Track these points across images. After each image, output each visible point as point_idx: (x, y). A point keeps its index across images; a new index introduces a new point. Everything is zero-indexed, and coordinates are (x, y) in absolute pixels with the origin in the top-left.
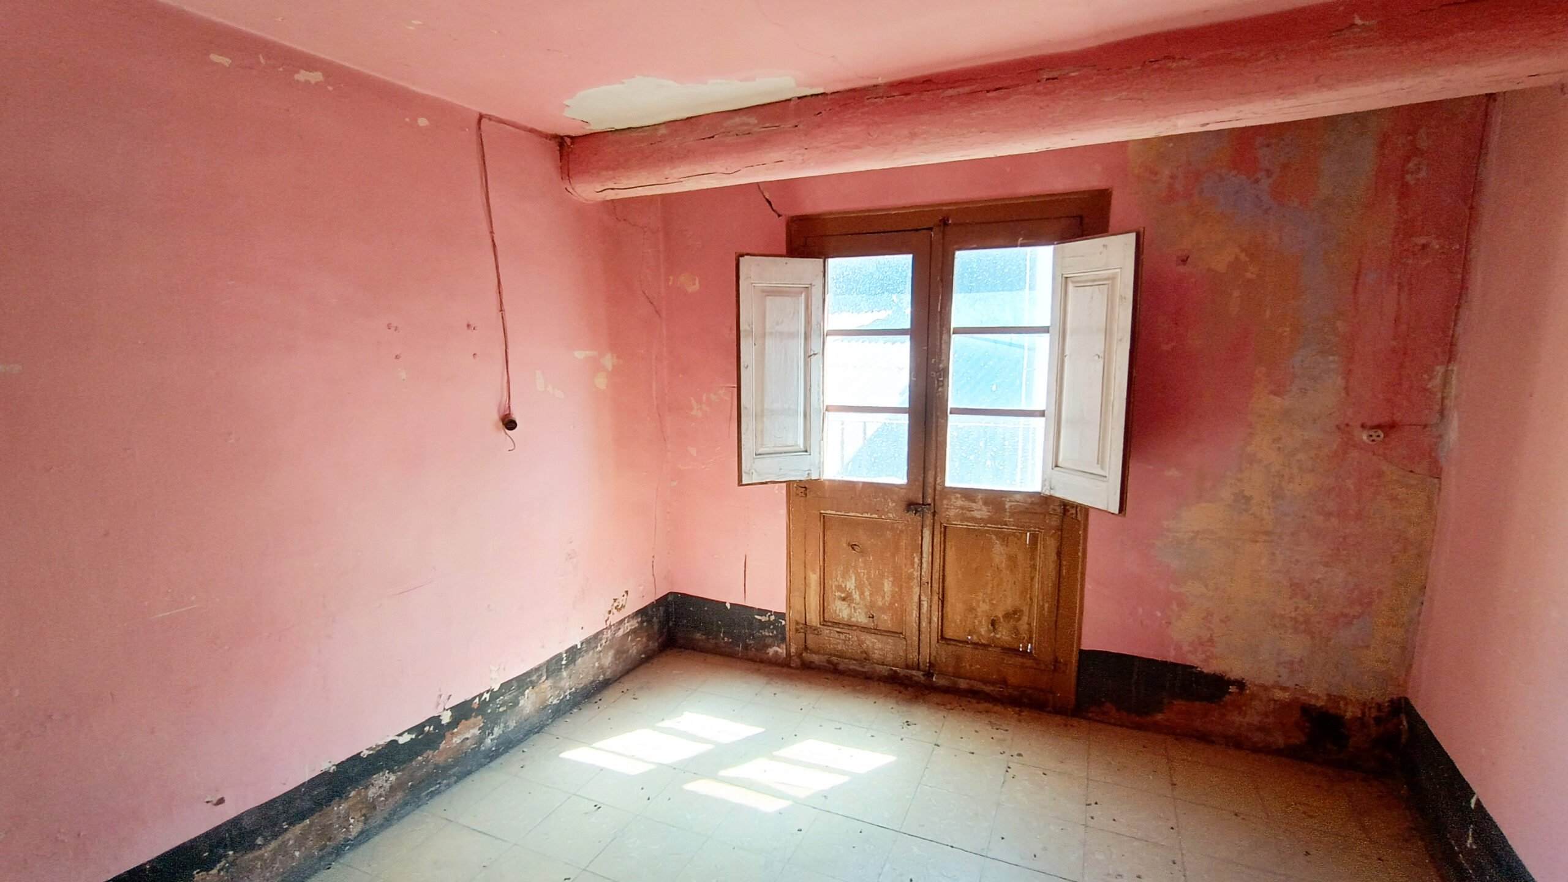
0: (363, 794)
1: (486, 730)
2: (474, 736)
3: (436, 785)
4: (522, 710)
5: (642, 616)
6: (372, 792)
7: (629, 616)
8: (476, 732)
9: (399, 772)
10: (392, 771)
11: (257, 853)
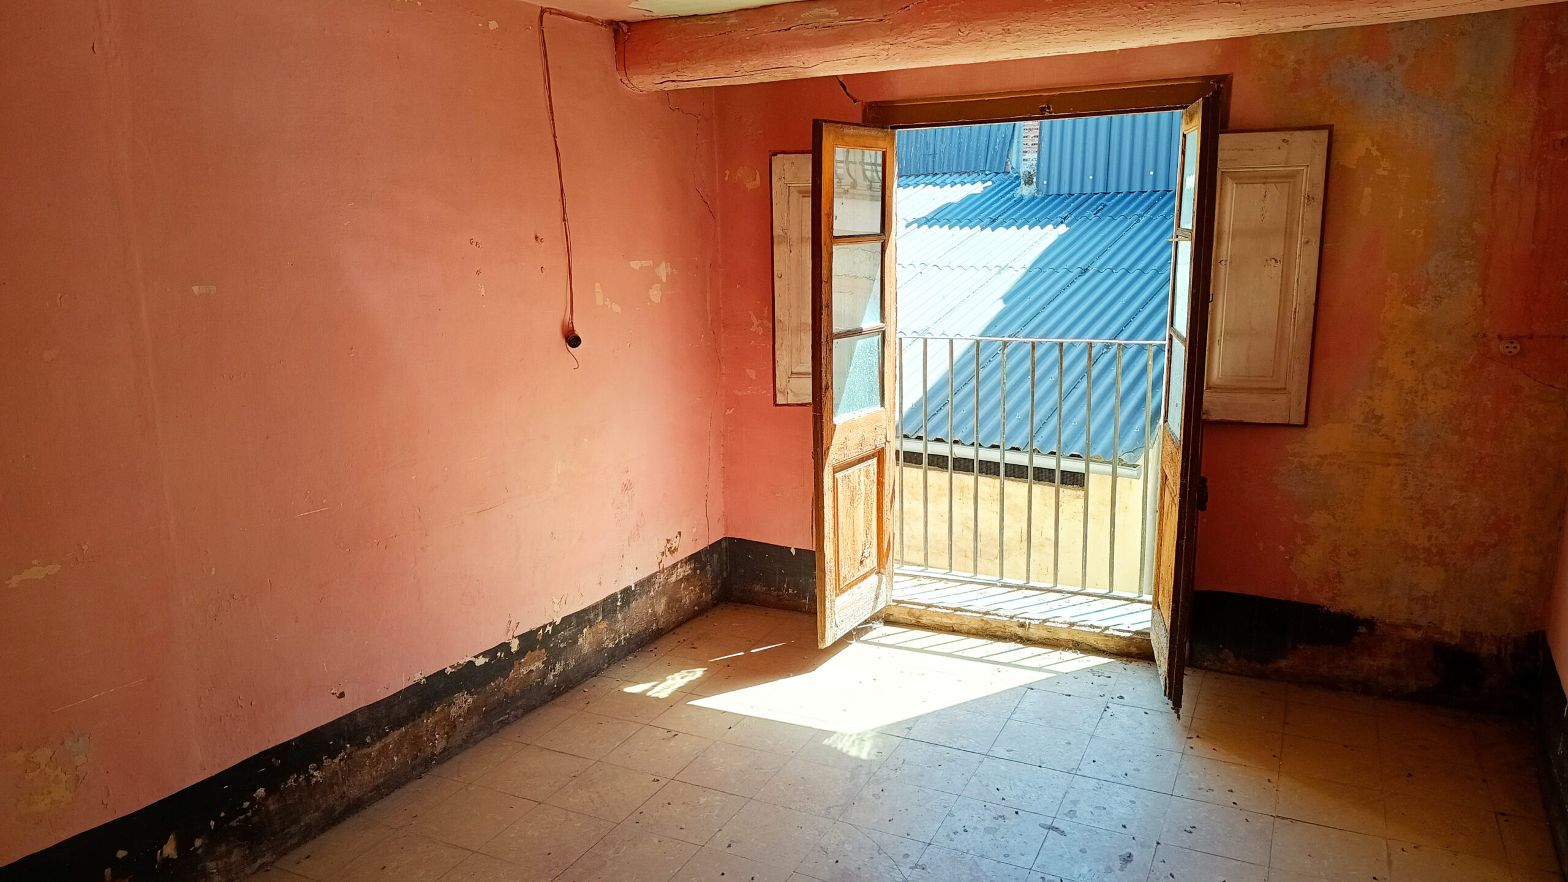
0: (446, 711)
1: (549, 664)
2: (538, 668)
3: (506, 715)
4: (581, 649)
5: (695, 563)
6: (454, 711)
7: (681, 560)
8: (540, 664)
9: (475, 694)
10: (470, 693)
11: (366, 751)
